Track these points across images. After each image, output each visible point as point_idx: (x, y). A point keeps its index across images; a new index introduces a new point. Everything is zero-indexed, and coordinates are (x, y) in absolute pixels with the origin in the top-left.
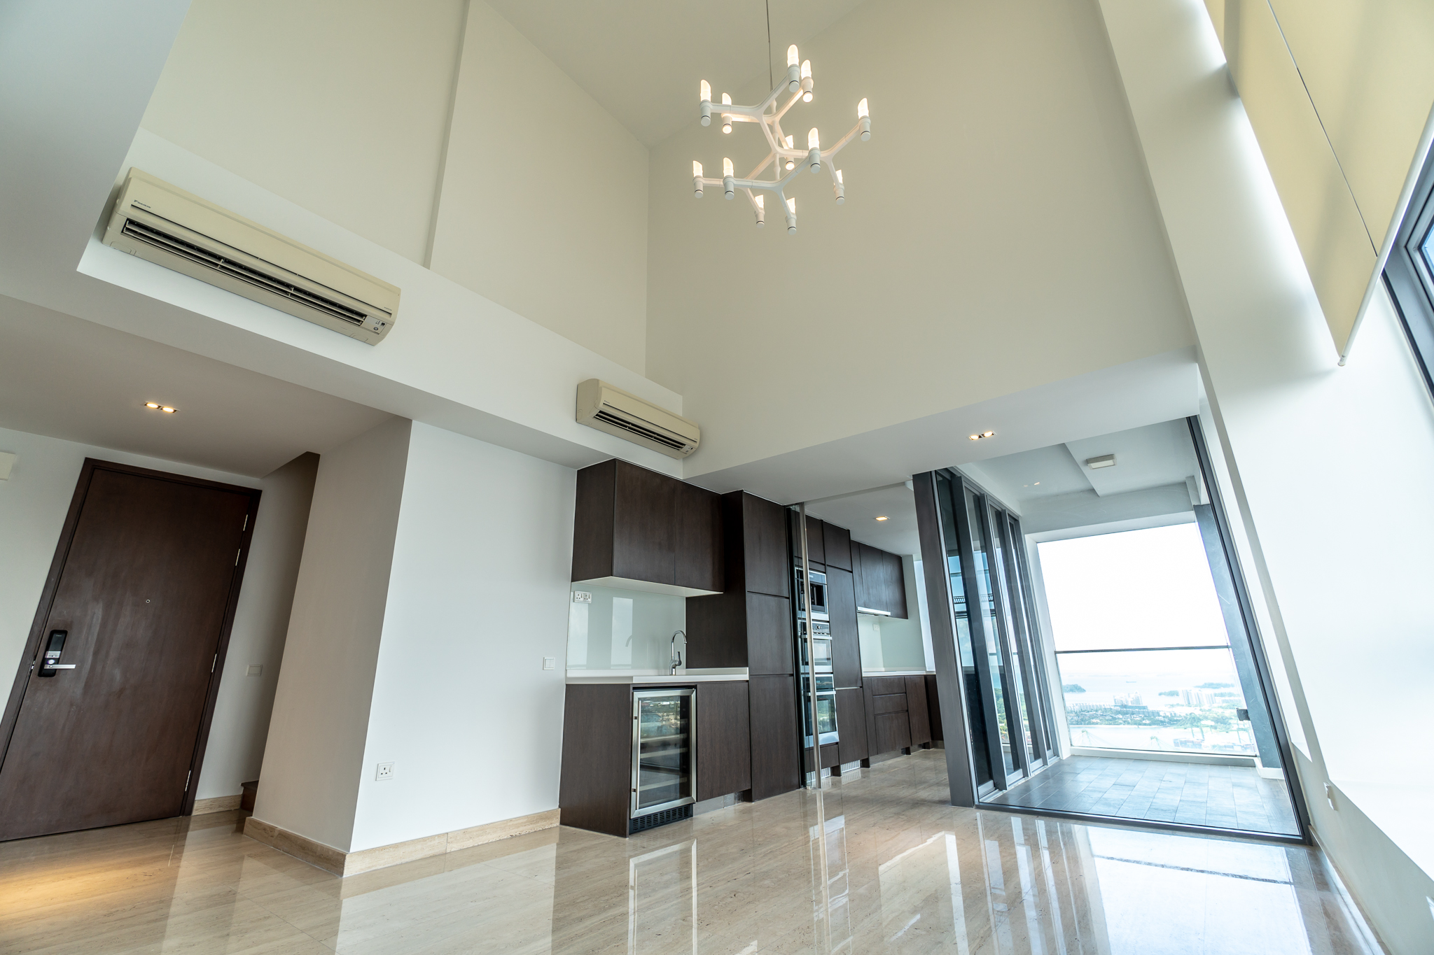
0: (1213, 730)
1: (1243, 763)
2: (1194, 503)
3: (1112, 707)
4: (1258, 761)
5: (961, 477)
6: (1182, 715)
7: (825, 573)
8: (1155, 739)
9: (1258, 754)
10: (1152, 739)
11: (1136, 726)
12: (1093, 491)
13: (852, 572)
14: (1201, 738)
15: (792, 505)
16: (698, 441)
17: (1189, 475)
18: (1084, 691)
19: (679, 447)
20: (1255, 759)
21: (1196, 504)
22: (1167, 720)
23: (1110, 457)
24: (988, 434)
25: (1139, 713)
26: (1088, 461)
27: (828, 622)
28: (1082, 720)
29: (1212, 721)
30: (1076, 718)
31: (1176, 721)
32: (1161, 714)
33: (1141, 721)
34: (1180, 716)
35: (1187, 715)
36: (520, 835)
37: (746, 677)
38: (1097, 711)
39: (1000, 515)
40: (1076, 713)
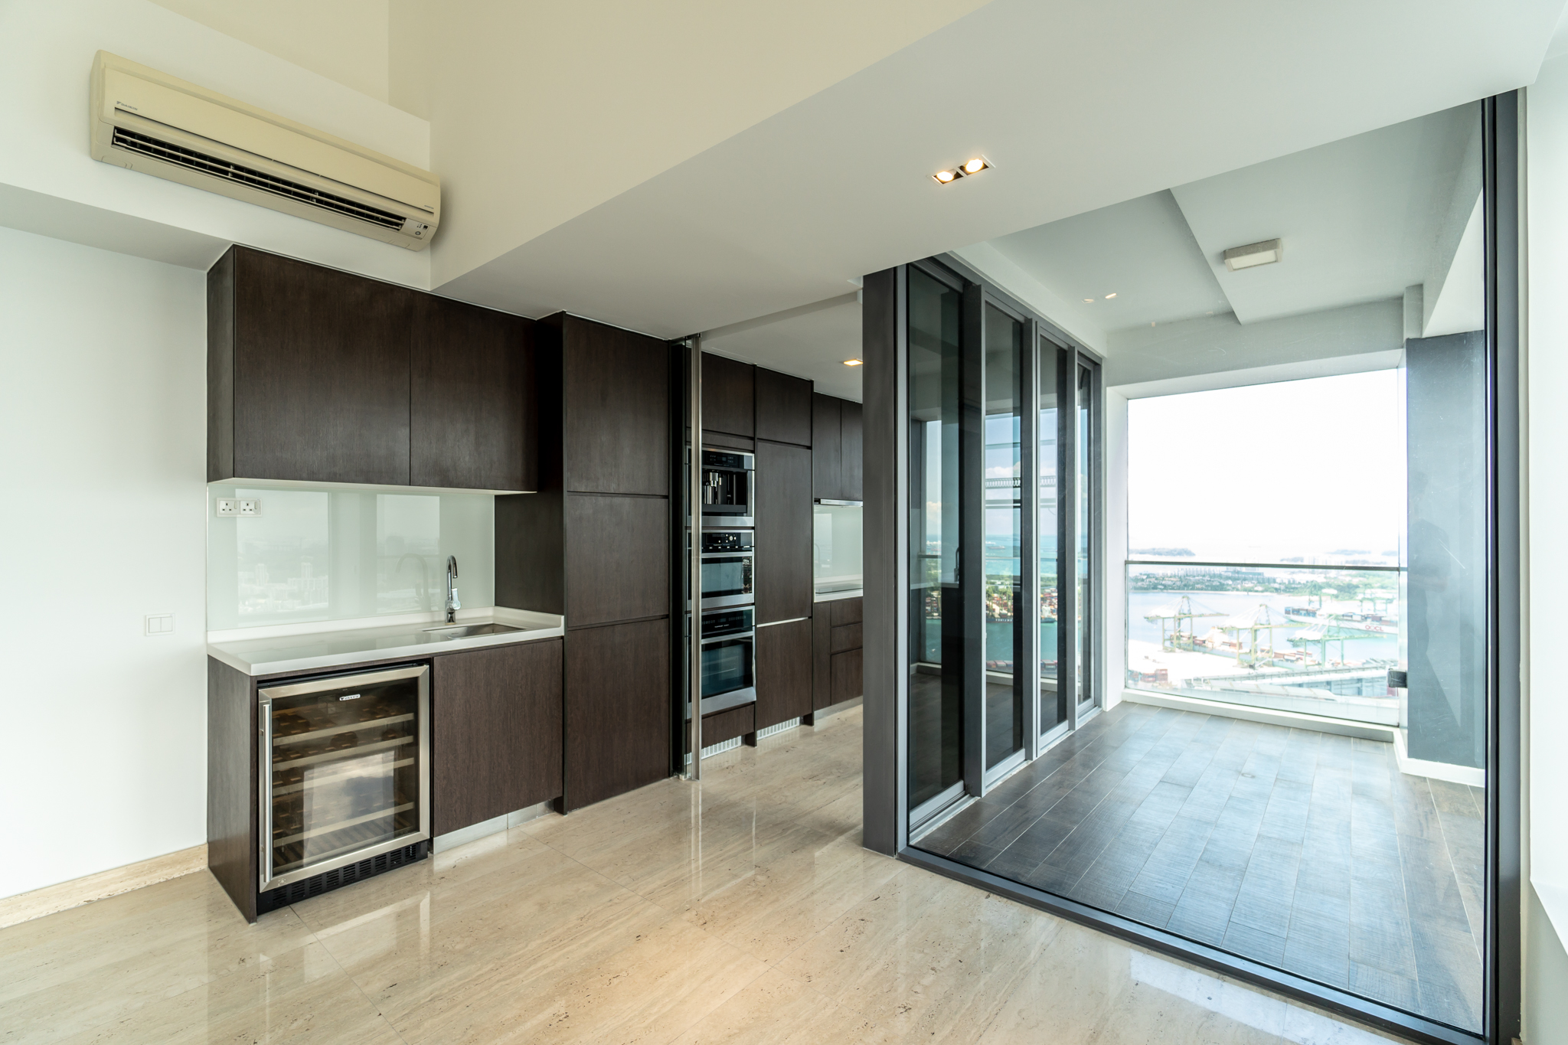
0: (1334, 599)
1: (1377, 738)
2: (1409, 334)
3: (1223, 573)
4: (1400, 738)
5: (980, 286)
6: (1302, 582)
7: (753, 452)
8: (1263, 608)
9: (1405, 722)
10: (1261, 606)
11: (1246, 593)
12: (1231, 314)
13: (810, 448)
14: (1318, 607)
15: (681, 339)
16: (437, 211)
17: (1413, 283)
18: (1194, 555)
19: (397, 224)
20: (1396, 732)
21: (1412, 336)
22: (1282, 587)
23: (1271, 244)
24: (974, 166)
25: (1252, 579)
26: (1226, 255)
27: (753, 528)
28: (1185, 585)
29: (1335, 589)
30: (1178, 583)
31: (1294, 588)
32: (1278, 581)
33: (1253, 588)
34: (1299, 583)
35: (1307, 582)
36: (111, 898)
37: (559, 631)
38: (1204, 576)
39: (1064, 356)
40: (1180, 578)
